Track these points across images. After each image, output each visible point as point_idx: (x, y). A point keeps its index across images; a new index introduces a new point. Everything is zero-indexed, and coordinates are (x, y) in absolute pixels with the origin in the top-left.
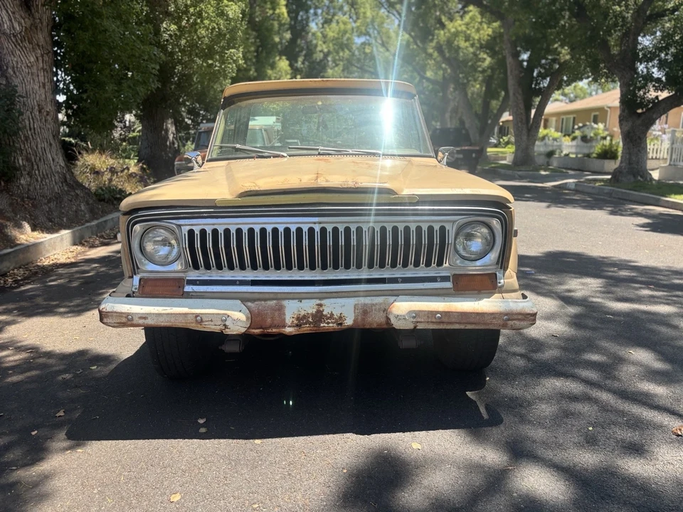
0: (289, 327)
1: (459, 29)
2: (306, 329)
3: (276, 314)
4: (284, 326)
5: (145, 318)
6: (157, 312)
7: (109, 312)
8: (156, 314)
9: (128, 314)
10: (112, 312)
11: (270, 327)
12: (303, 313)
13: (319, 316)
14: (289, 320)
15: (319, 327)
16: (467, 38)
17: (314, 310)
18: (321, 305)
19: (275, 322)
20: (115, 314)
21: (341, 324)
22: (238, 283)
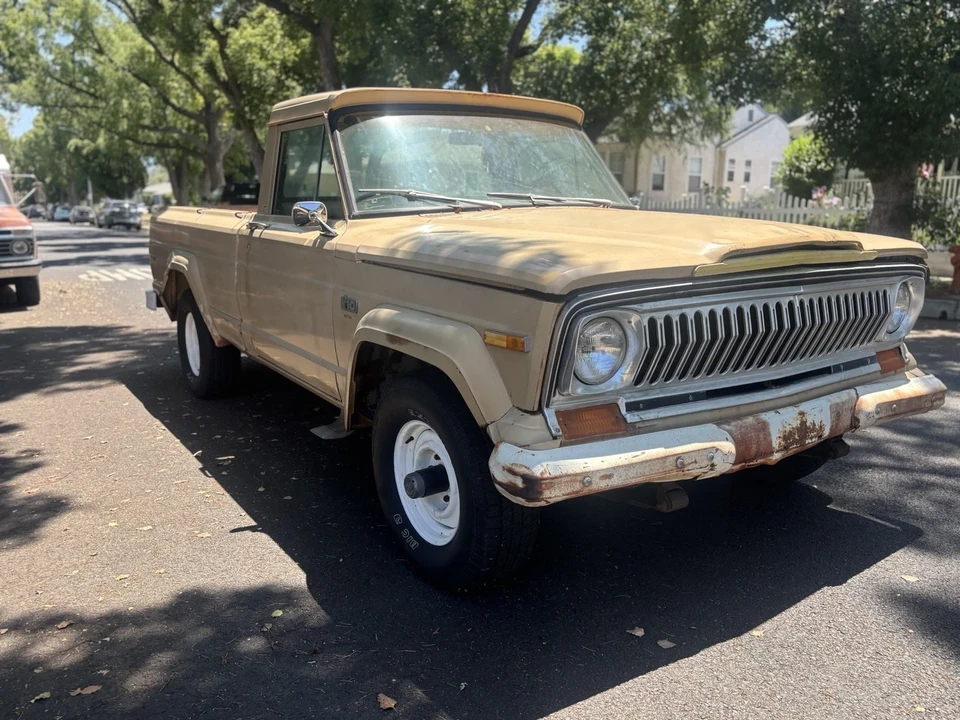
0: (777, 451)
1: (253, 40)
2: (794, 449)
3: (761, 436)
4: (772, 453)
5: (609, 477)
6: (626, 462)
7: (556, 478)
8: (626, 466)
9: (585, 475)
10: (561, 477)
11: (756, 457)
12: (788, 428)
13: (803, 429)
14: (776, 443)
15: (804, 445)
16: (263, 55)
17: (799, 422)
18: (802, 414)
19: (761, 449)
20: (566, 479)
21: (820, 437)
22: (691, 398)
